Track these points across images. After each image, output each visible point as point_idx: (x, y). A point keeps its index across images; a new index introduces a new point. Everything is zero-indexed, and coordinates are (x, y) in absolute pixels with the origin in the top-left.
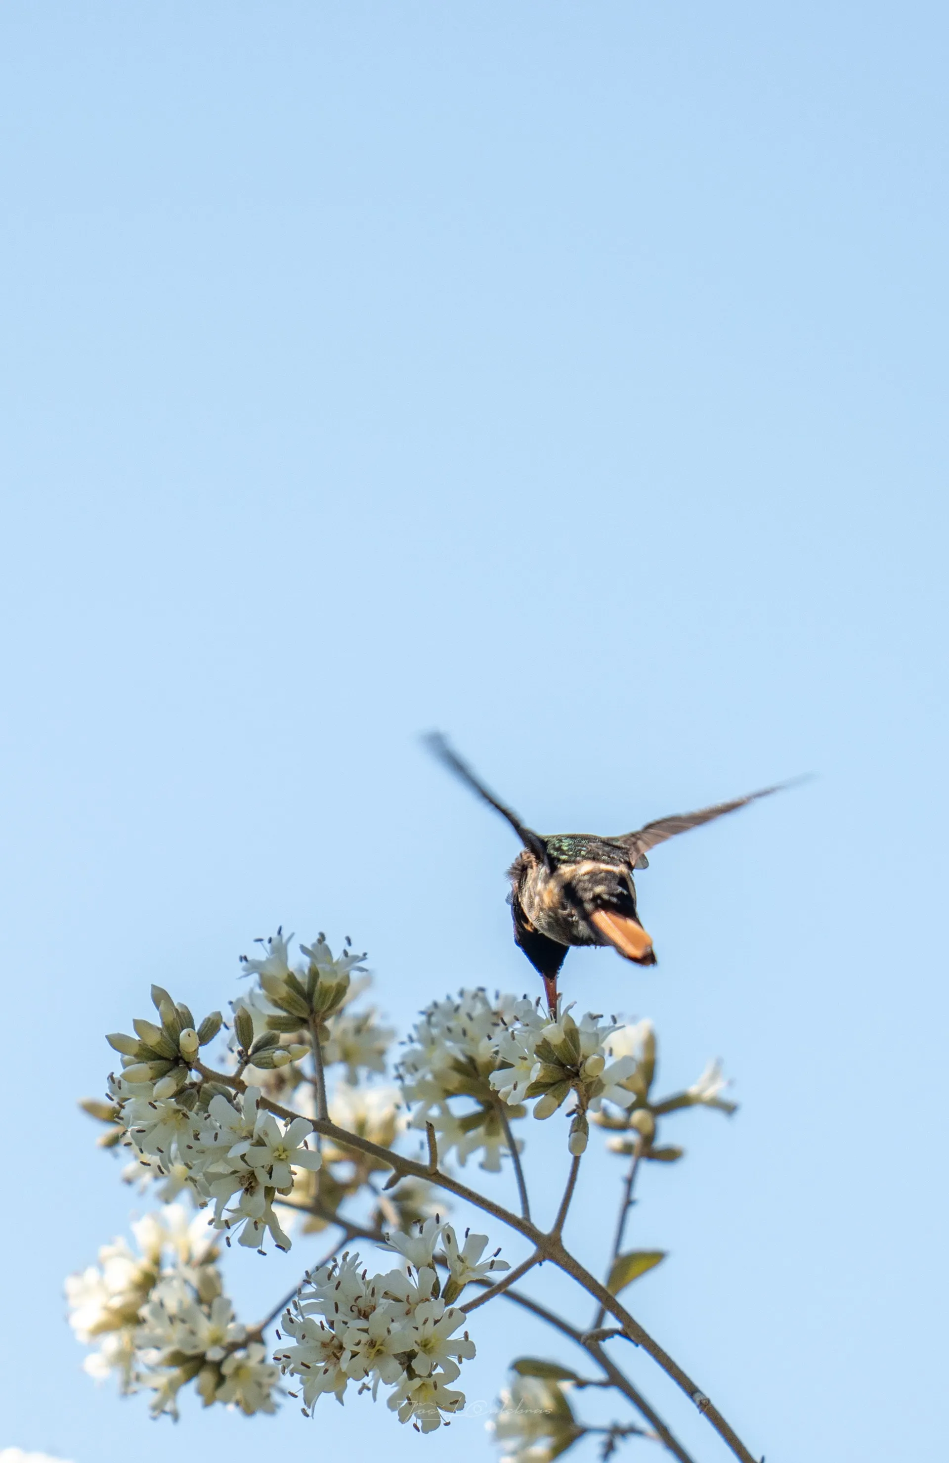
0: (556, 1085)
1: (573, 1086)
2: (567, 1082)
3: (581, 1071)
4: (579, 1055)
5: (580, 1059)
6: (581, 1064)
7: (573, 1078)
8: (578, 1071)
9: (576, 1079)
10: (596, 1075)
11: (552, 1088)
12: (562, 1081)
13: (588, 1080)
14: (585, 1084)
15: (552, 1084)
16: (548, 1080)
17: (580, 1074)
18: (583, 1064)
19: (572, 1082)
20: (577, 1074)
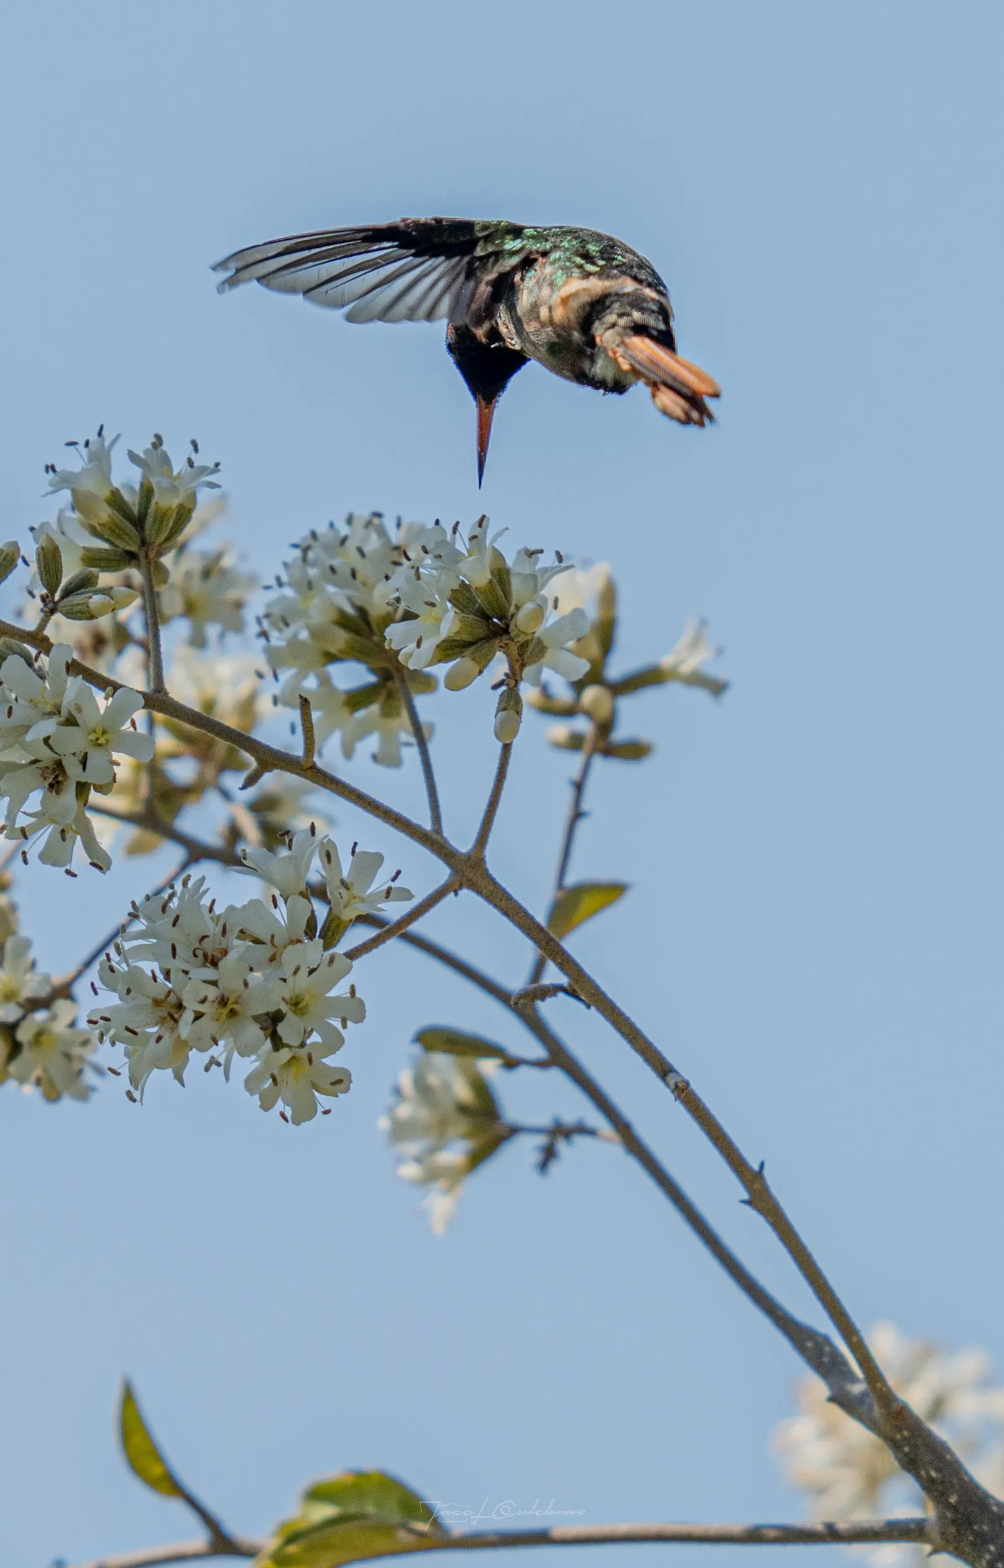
0: (479, 644)
1: (501, 647)
2: (493, 640)
3: (512, 627)
4: (510, 604)
5: (512, 609)
6: (512, 616)
7: (501, 635)
8: (508, 626)
9: (505, 637)
10: (533, 631)
11: (472, 649)
12: (486, 639)
13: (522, 639)
14: (518, 644)
15: (471, 644)
16: (466, 637)
17: (510, 630)
18: (515, 617)
19: (501, 642)
20: (506, 631)
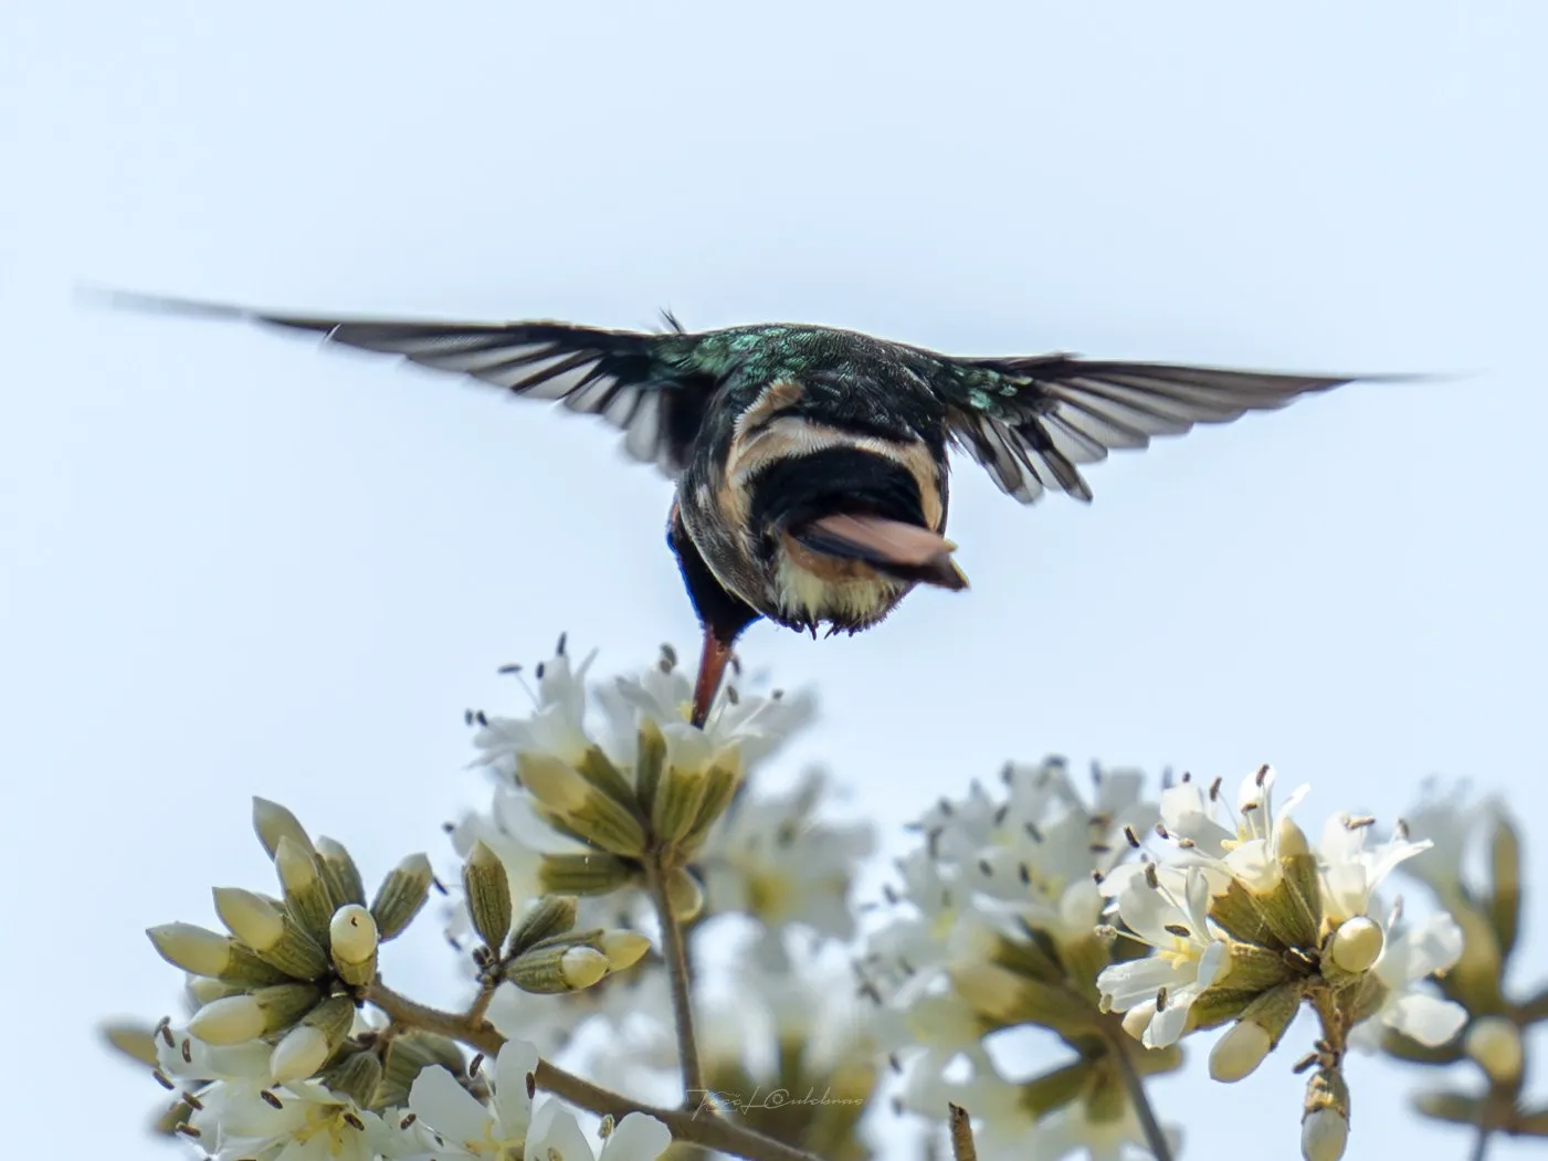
0: (1264, 998)
1: (1306, 997)
2: (1291, 987)
3: (1324, 963)
4: (1319, 922)
5: (1324, 929)
6: (1325, 942)
7: (1306, 977)
8: (1317, 960)
9: (1314, 979)
10: (1363, 969)
11: (1256, 1004)
12: (1279, 984)
13: (1343, 983)
14: (1337, 991)
15: (1252, 996)
16: (1243, 985)
17: (1321, 966)
18: (1329, 944)
19: (1305, 987)
20: (1315, 967)
